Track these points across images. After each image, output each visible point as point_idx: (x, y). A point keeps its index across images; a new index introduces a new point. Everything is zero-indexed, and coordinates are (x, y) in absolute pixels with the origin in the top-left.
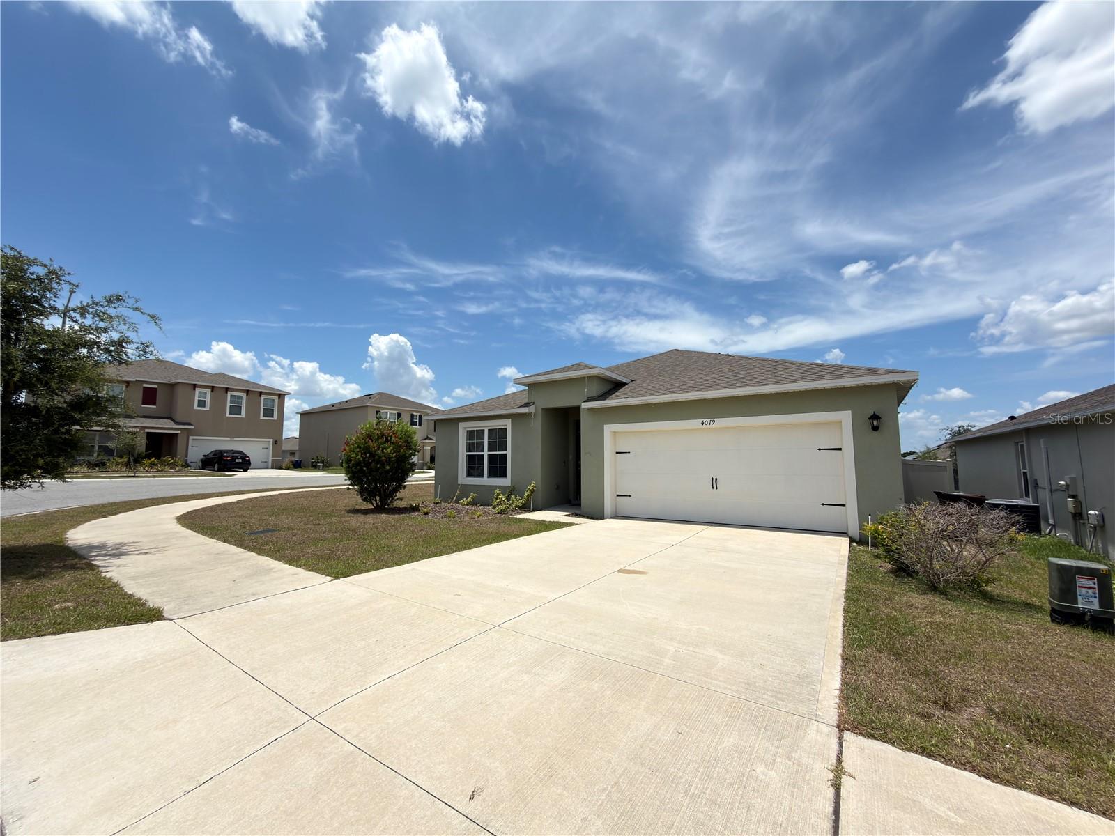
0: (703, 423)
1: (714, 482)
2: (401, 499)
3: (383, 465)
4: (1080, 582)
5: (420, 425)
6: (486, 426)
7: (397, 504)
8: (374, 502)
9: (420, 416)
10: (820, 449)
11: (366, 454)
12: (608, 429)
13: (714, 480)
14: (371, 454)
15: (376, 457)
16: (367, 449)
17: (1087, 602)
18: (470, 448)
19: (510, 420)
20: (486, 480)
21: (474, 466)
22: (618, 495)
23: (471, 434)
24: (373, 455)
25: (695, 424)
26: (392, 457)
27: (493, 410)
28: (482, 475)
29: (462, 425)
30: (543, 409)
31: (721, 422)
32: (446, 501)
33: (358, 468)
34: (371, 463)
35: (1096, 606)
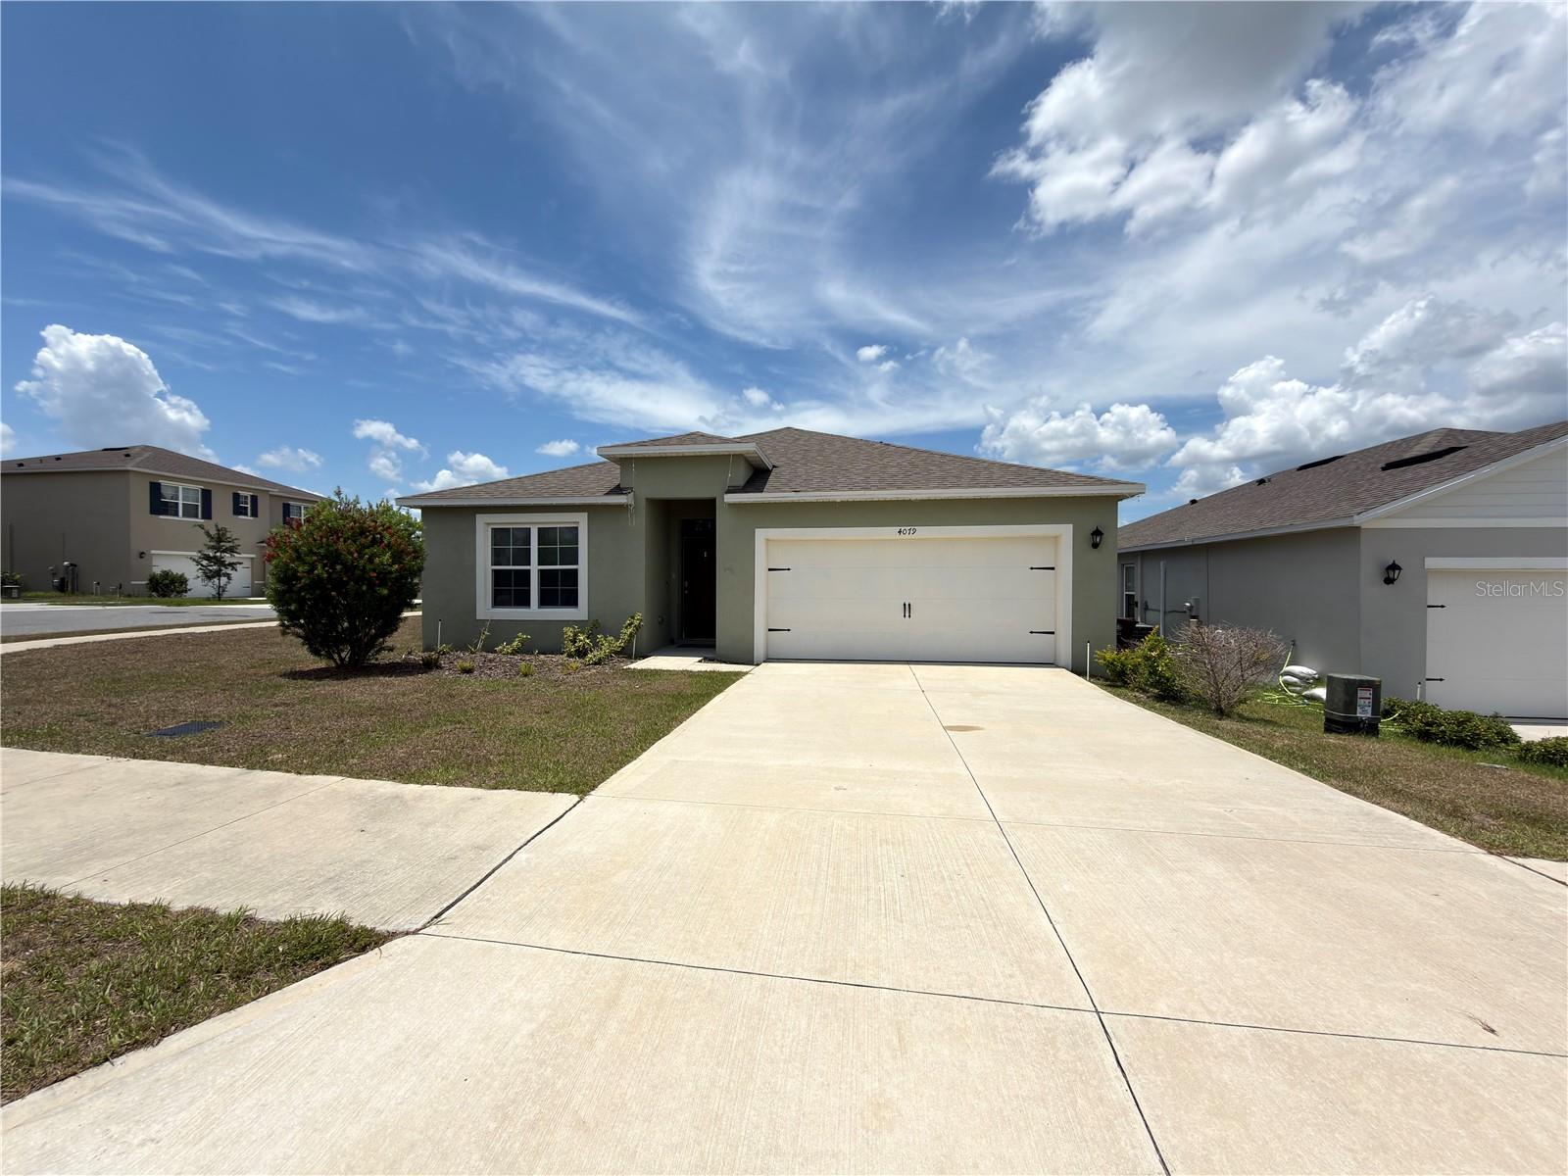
0: (900, 532)
1: (907, 608)
2: (391, 649)
3: (371, 586)
4: (1361, 693)
5: (255, 514)
6: (534, 523)
7: (385, 658)
8: (336, 656)
9: (254, 499)
10: (1032, 568)
11: (332, 566)
12: (761, 535)
13: (907, 606)
14: (344, 564)
15: (358, 572)
16: (332, 558)
17: (1365, 712)
18: (498, 556)
19: (586, 514)
20: (535, 611)
21: (509, 589)
22: (770, 630)
23: (499, 535)
24: (349, 569)
25: (890, 532)
26: (390, 572)
27: (554, 495)
28: (526, 603)
29: (481, 520)
30: (647, 499)
31: (923, 532)
32: (463, 648)
33: (318, 592)
34: (347, 583)
35: (1369, 715)
